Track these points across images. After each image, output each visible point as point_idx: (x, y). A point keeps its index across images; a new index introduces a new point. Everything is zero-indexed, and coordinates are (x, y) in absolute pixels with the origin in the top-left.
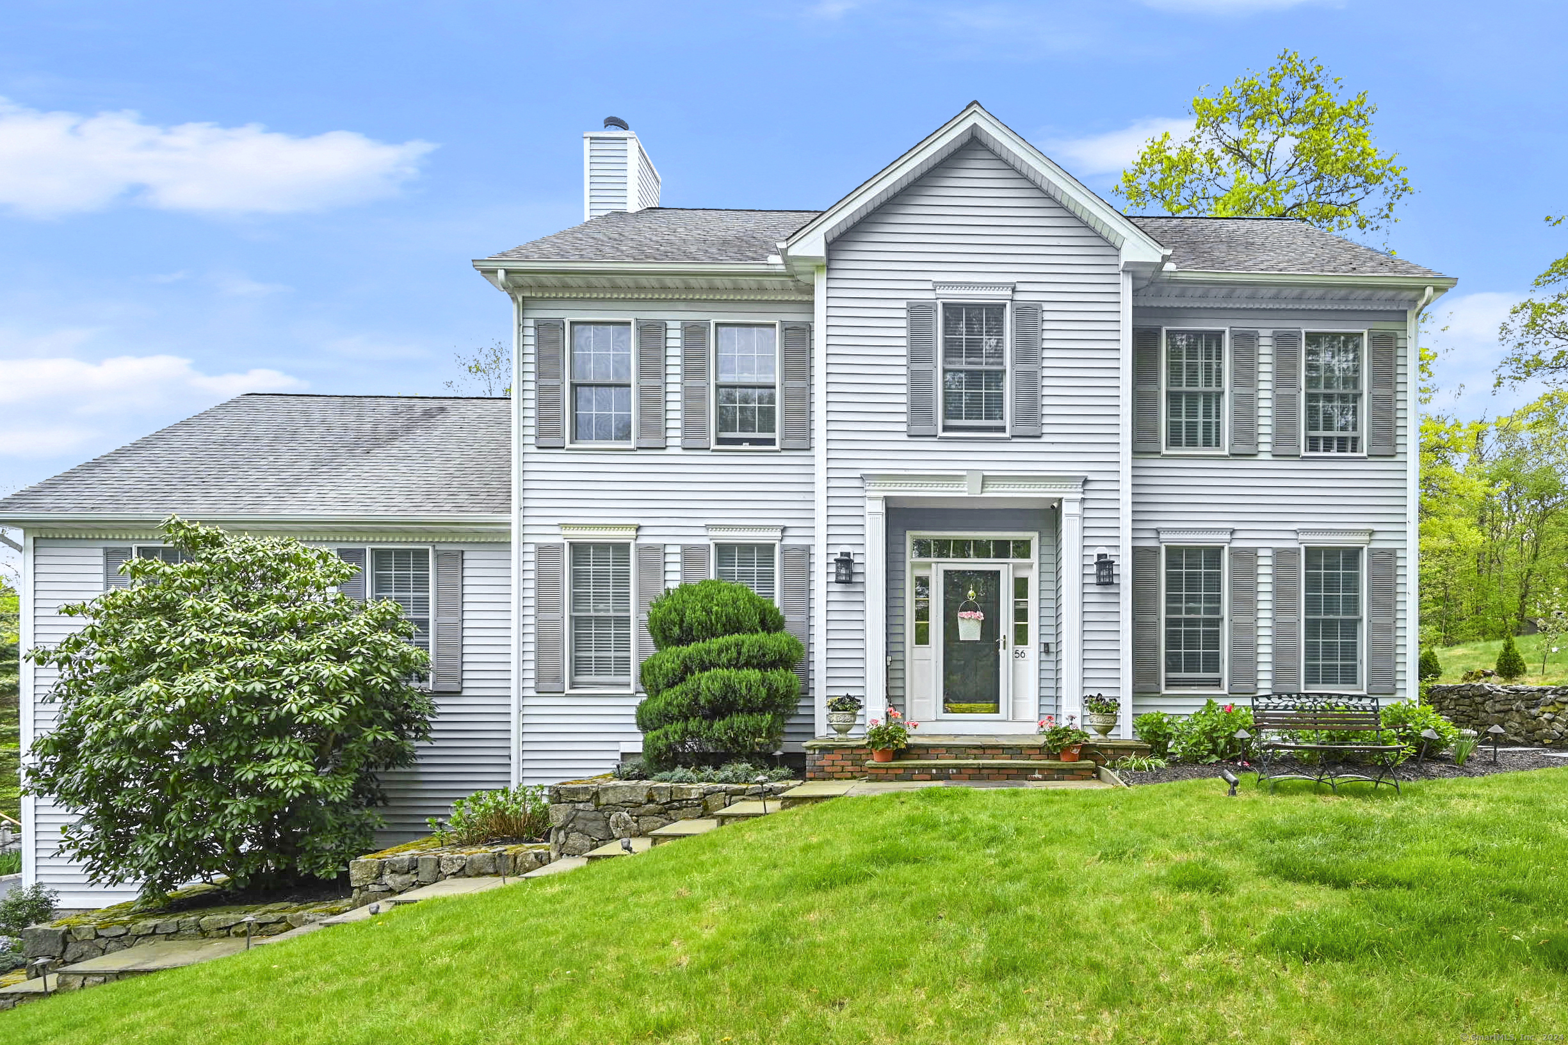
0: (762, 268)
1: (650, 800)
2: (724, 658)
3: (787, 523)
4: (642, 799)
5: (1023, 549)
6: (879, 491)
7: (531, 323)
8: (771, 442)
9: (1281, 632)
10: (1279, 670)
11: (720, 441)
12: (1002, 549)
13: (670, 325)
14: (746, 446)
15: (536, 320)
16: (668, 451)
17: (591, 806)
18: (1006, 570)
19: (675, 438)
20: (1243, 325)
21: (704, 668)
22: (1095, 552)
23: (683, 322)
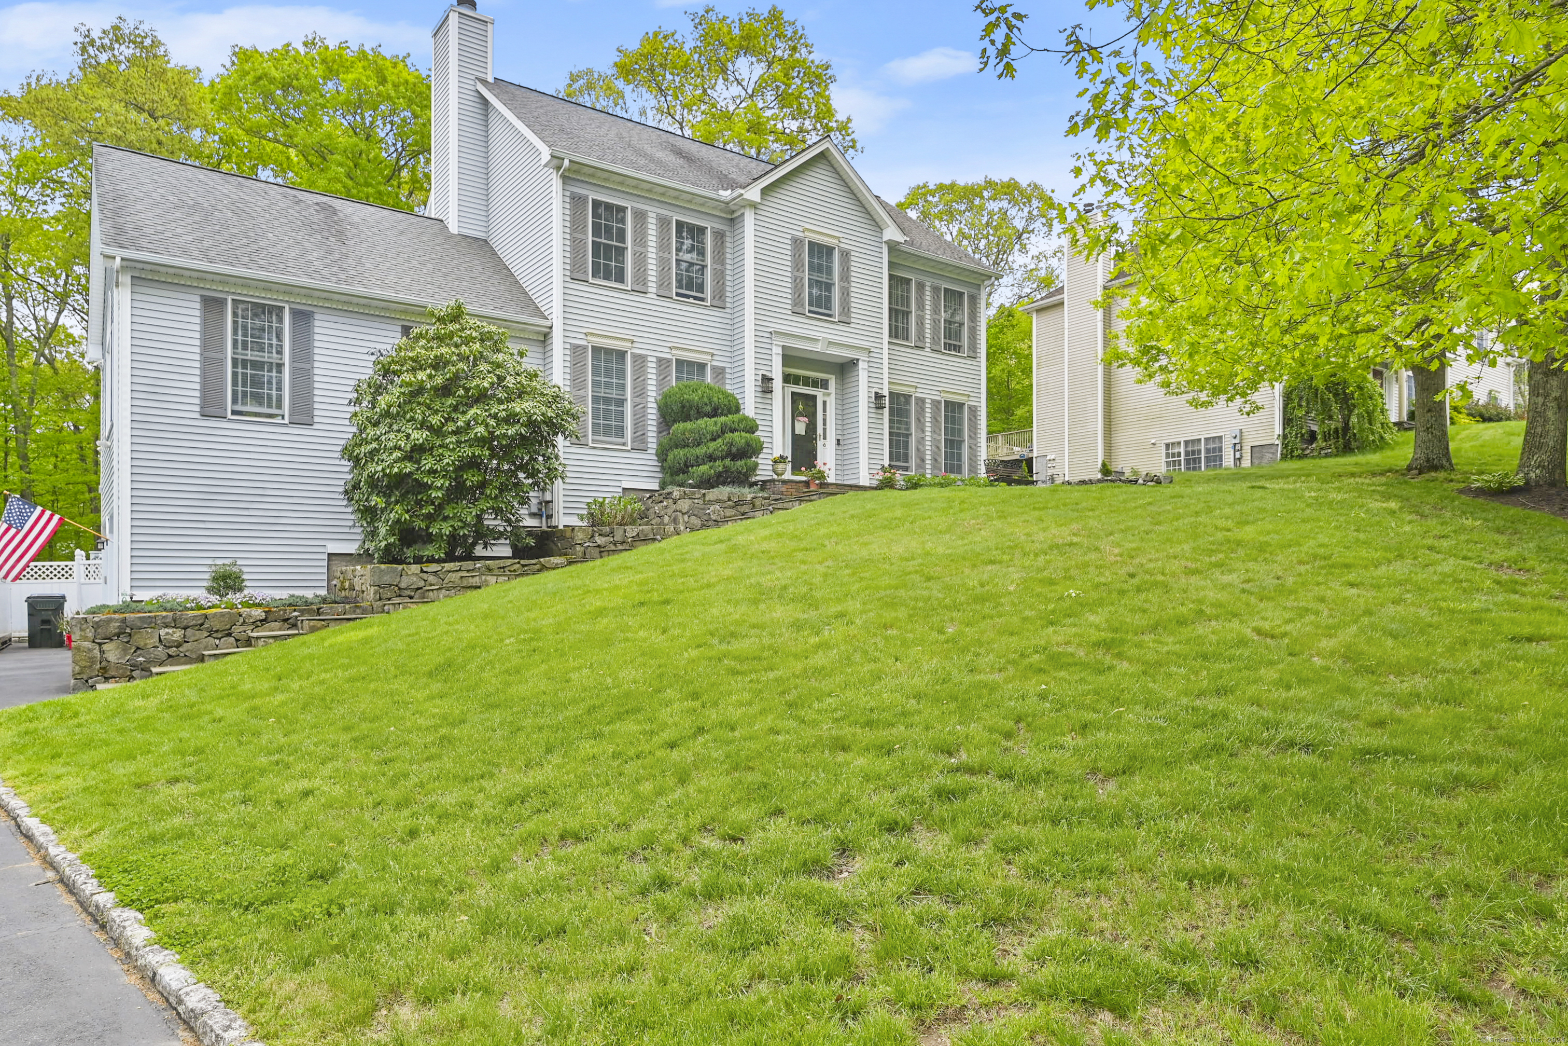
0: (715, 196)
1: (729, 499)
2: (742, 426)
3: (715, 352)
4: (726, 498)
5: (824, 384)
6: (780, 342)
7: (568, 194)
8: (702, 300)
9: (935, 442)
10: (935, 467)
11: (678, 294)
12: (815, 383)
13: (650, 214)
14: (691, 300)
15: (572, 193)
16: (649, 295)
17: (701, 501)
18: (819, 394)
19: (652, 287)
20: (922, 278)
21: (733, 431)
22: (874, 390)
23: (658, 214)
